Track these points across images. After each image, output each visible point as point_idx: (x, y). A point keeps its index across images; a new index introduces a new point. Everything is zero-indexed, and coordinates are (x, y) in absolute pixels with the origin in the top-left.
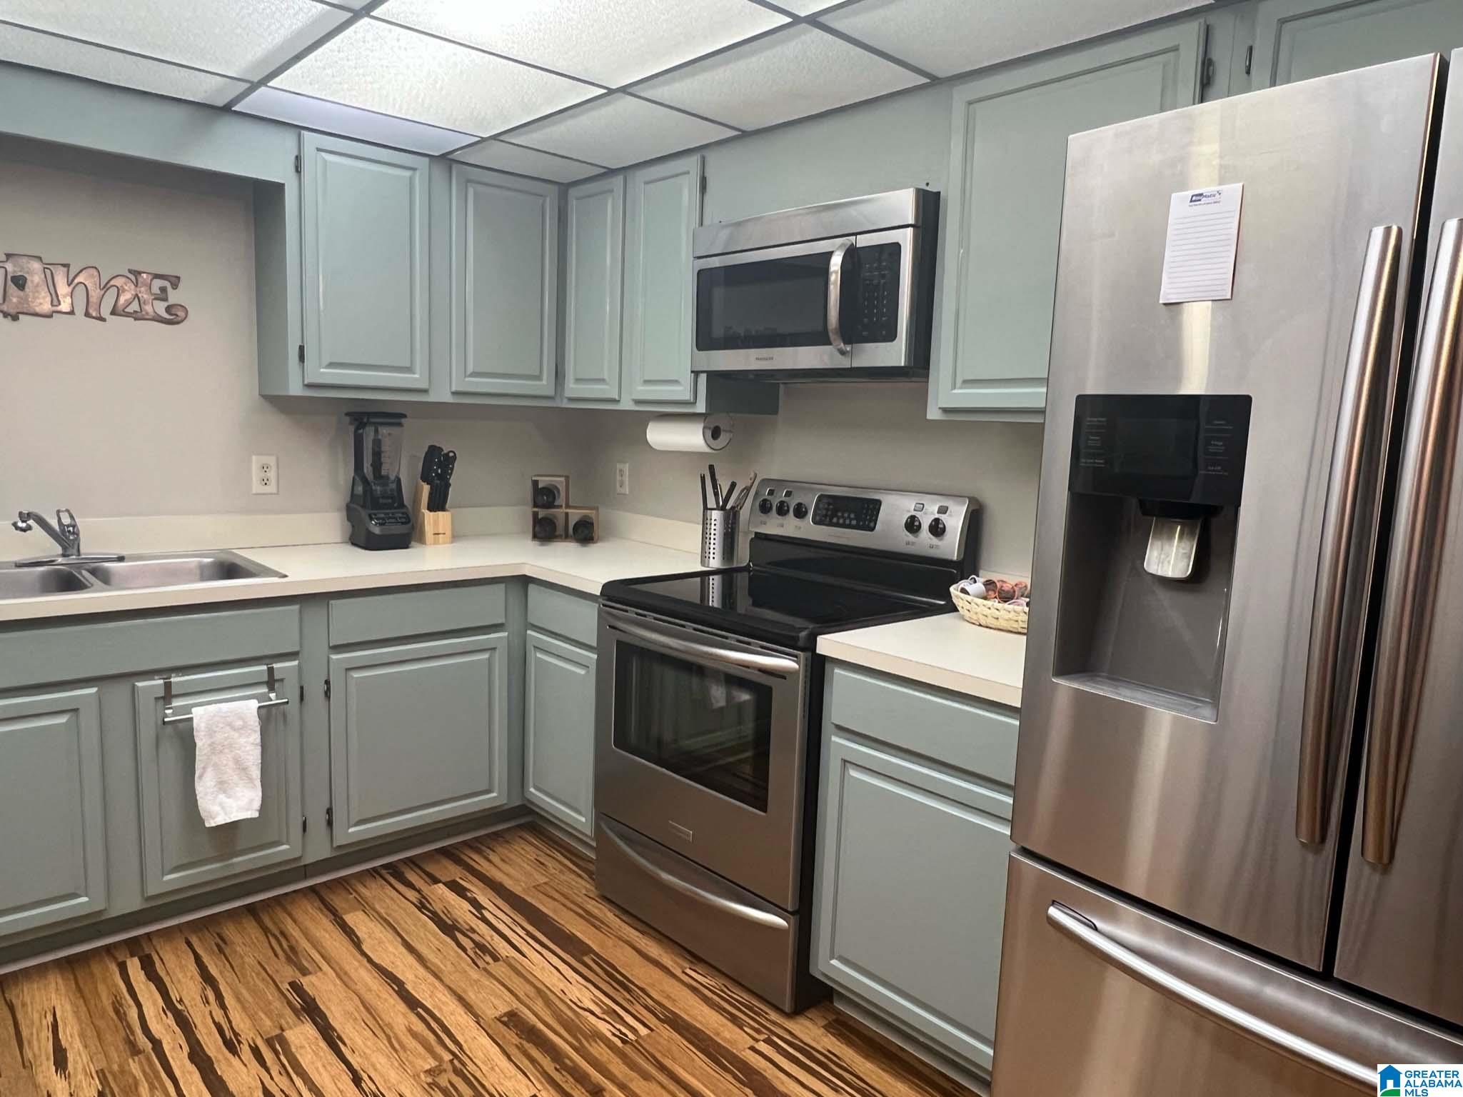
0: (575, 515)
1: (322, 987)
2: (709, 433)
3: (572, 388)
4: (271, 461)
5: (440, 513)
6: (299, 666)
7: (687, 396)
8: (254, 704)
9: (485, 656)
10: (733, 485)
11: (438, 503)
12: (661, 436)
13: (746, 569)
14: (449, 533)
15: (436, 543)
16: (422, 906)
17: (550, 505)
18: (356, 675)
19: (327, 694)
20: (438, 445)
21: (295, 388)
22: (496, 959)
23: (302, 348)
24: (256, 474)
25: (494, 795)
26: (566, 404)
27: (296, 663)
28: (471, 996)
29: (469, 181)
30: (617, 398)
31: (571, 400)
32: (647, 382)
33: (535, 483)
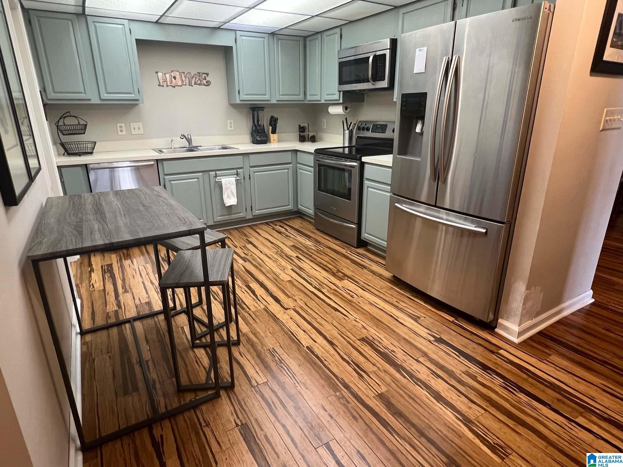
0: (311, 134)
2: (344, 109)
3: (309, 98)
4: (232, 121)
5: (275, 134)
7: (338, 98)
8: (234, 179)
9: (287, 170)
10: (351, 123)
13: (354, 146)
14: (277, 139)
15: (274, 142)
16: (273, 229)
17: (304, 132)
19: (250, 178)
20: (273, 115)
21: (238, 102)
23: (239, 91)
24: (229, 125)
25: (290, 206)
27: (242, 170)
28: (285, 242)
29: (279, 39)
30: (320, 100)
31: (309, 101)
32: (327, 95)
33: (300, 125)
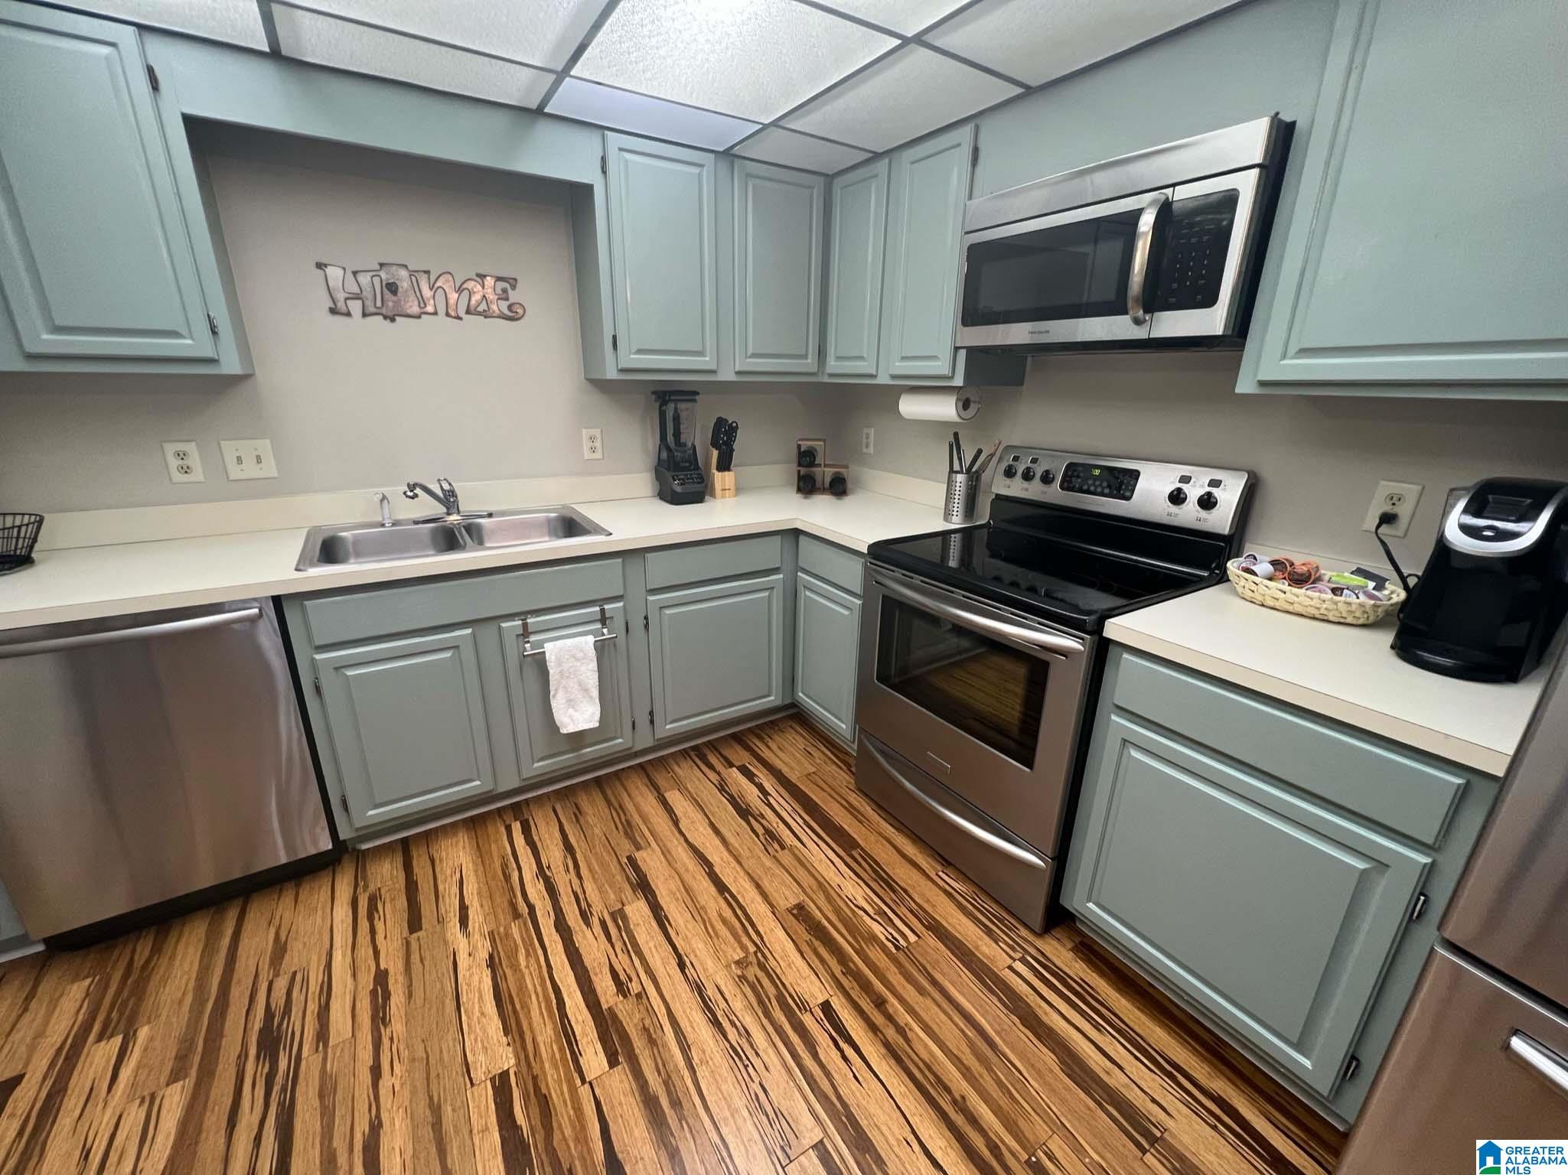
0: (831, 473)
1: (651, 862)
2: (961, 404)
3: (833, 365)
4: (597, 432)
5: (726, 473)
6: (624, 606)
7: (946, 370)
8: (591, 639)
9: (766, 594)
10: (980, 452)
11: (724, 465)
12: (911, 407)
13: (986, 526)
14: (733, 487)
15: (723, 497)
16: (722, 788)
17: (812, 464)
18: (668, 612)
19: (646, 626)
20: (724, 417)
21: (612, 374)
22: (783, 847)
23: (615, 337)
24: (586, 445)
25: (772, 698)
26: (826, 380)
27: (621, 604)
28: (766, 884)
29: (749, 175)
30: (875, 373)
31: (831, 375)
32: (904, 358)
33: (799, 446)
